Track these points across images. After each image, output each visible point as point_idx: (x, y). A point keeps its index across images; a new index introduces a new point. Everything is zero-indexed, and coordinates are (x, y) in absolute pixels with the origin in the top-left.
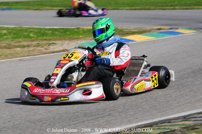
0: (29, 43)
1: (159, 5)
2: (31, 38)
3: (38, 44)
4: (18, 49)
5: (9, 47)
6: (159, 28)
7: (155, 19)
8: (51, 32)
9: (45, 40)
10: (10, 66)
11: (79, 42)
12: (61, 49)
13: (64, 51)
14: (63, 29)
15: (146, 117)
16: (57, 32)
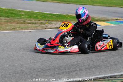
0: (37, 22)
1: (119, 4)
2: (38, 18)
3: (42, 22)
4: (29, 25)
5: (24, 23)
6: (116, 18)
7: (115, 13)
8: (50, 16)
9: (46, 20)
10: (24, 35)
12: (55, 26)
13: (57, 28)
14: (58, 14)
15: (101, 73)
16: (54, 16)
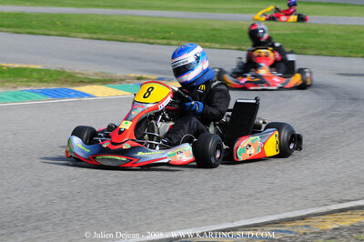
1: (143, 35)
6: (138, 75)
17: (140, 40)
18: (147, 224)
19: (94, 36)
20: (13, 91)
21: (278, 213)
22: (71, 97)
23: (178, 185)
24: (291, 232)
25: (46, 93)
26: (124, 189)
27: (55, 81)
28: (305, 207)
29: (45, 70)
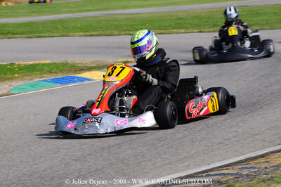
6: (125, 60)
11: (13, 83)
17: (123, 33)
18: (144, 173)
19: (87, 34)
20: (30, 82)
21: (244, 154)
22: (75, 82)
23: (164, 140)
24: (255, 168)
25: (56, 81)
26: (123, 148)
27: (61, 71)
28: (264, 147)
29: (52, 64)
